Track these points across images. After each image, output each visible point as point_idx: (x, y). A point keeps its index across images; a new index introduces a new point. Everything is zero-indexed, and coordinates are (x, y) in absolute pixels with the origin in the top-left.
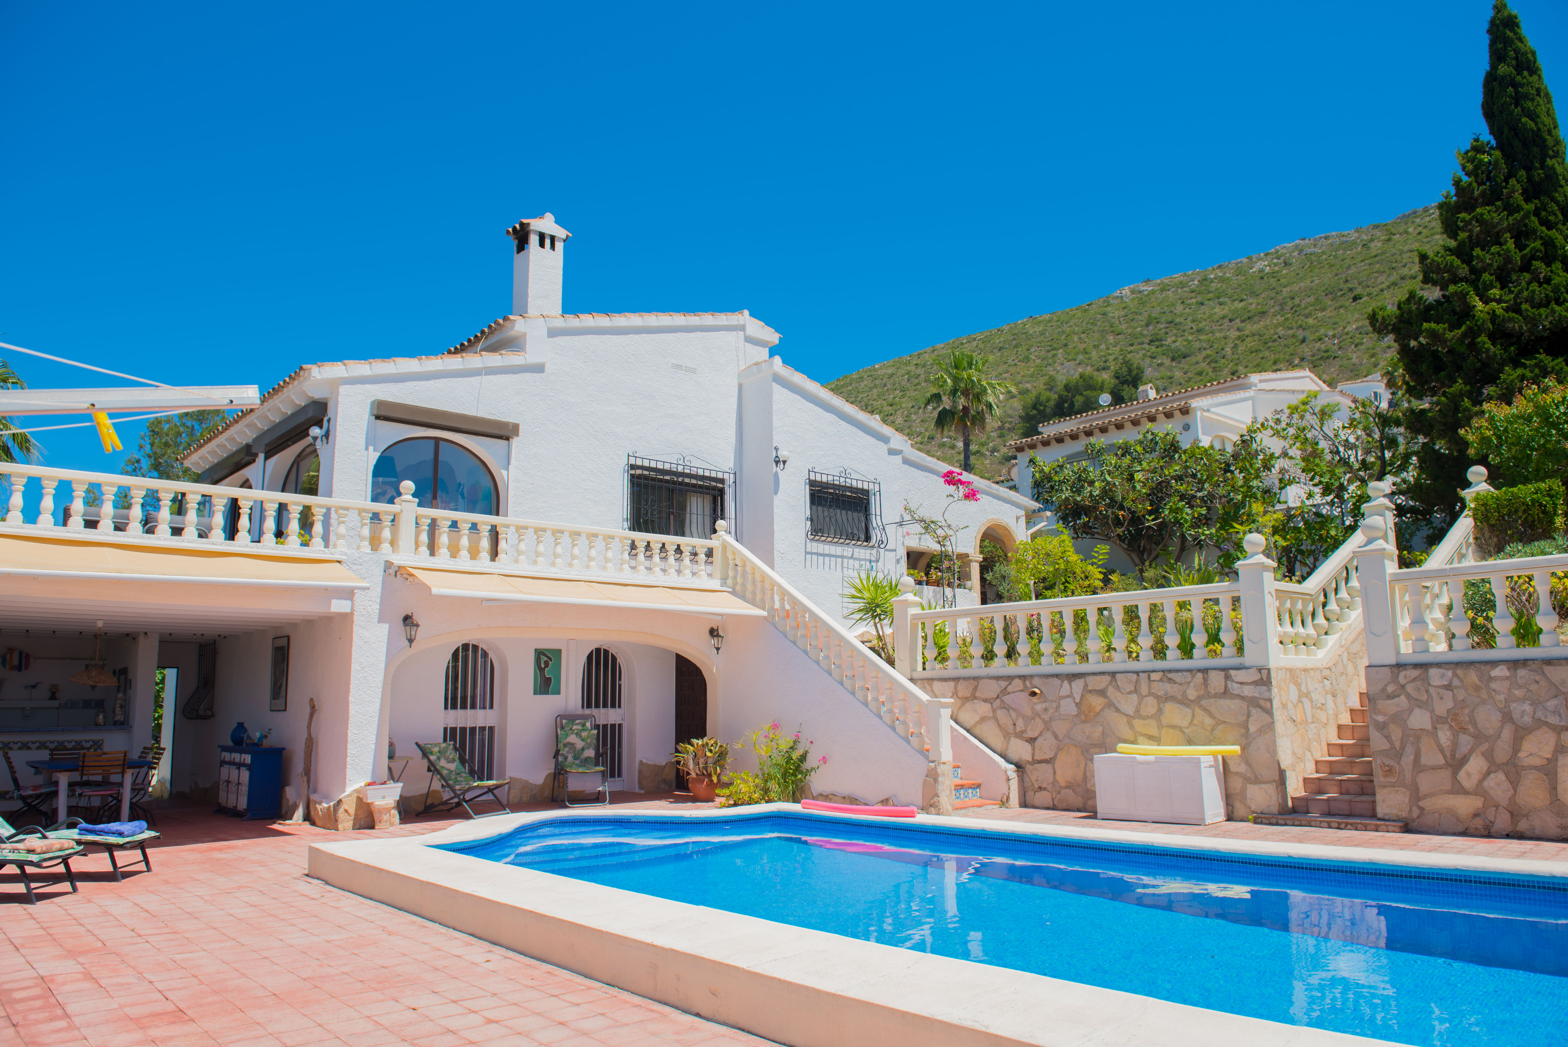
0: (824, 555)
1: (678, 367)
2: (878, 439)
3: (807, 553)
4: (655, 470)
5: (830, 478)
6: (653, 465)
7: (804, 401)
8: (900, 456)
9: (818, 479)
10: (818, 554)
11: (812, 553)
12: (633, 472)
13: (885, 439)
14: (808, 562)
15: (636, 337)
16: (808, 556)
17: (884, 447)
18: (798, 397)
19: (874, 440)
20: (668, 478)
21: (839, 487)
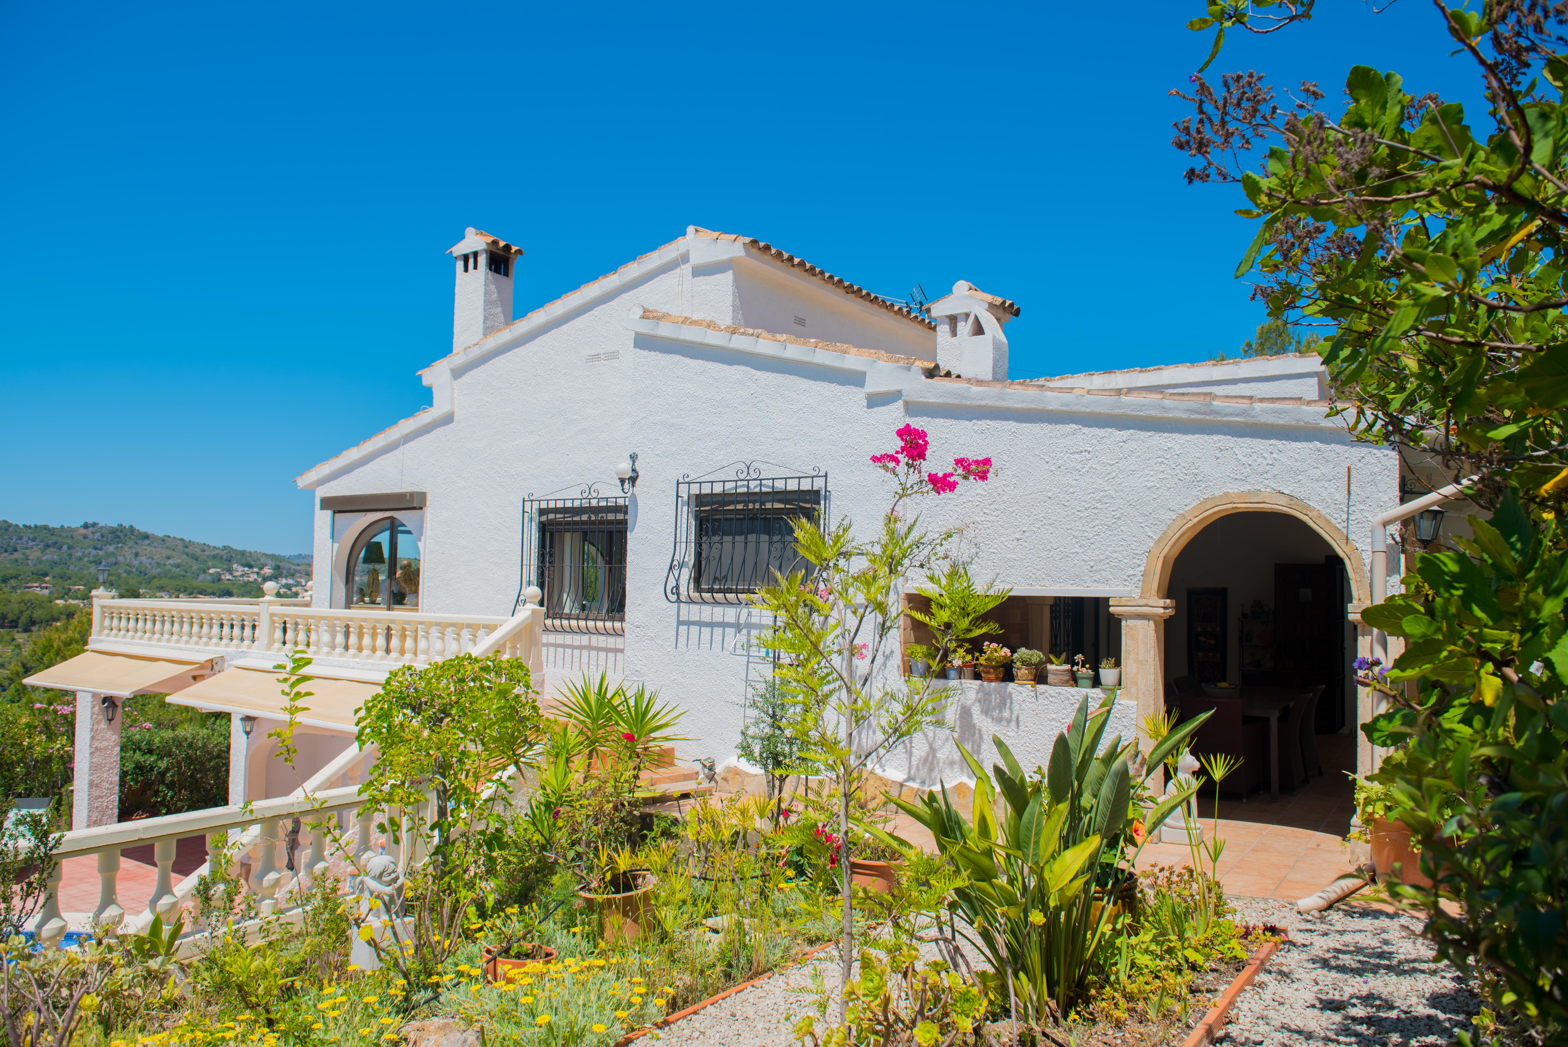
0: (712, 625)
1: (596, 357)
2: (842, 383)
3: (680, 623)
4: (564, 510)
5: (729, 486)
6: (560, 505)
7: (688, 360)
8: (900, 403)
9: (706, 490)
10: (701, 624)
11: (689, 623)
12: (544, 518)
13: (856, 379)
14: (682, 640)
15: (544, 338)
16: (683, 629)
17: (856, 396)
18: (677, 358)
19: (833, 387)
20: (585, 517)
21: (750, 496)
